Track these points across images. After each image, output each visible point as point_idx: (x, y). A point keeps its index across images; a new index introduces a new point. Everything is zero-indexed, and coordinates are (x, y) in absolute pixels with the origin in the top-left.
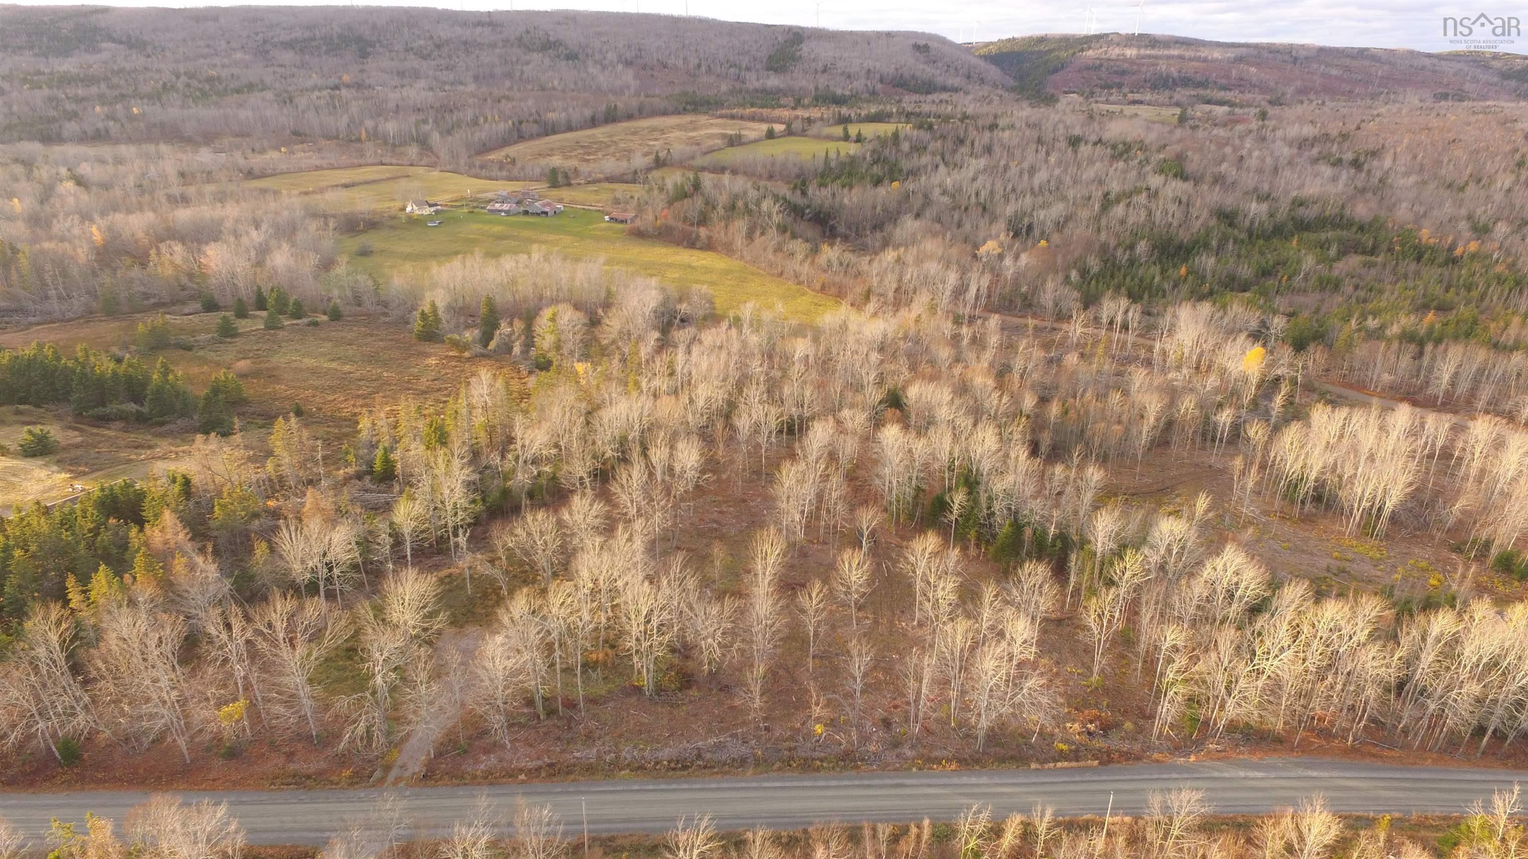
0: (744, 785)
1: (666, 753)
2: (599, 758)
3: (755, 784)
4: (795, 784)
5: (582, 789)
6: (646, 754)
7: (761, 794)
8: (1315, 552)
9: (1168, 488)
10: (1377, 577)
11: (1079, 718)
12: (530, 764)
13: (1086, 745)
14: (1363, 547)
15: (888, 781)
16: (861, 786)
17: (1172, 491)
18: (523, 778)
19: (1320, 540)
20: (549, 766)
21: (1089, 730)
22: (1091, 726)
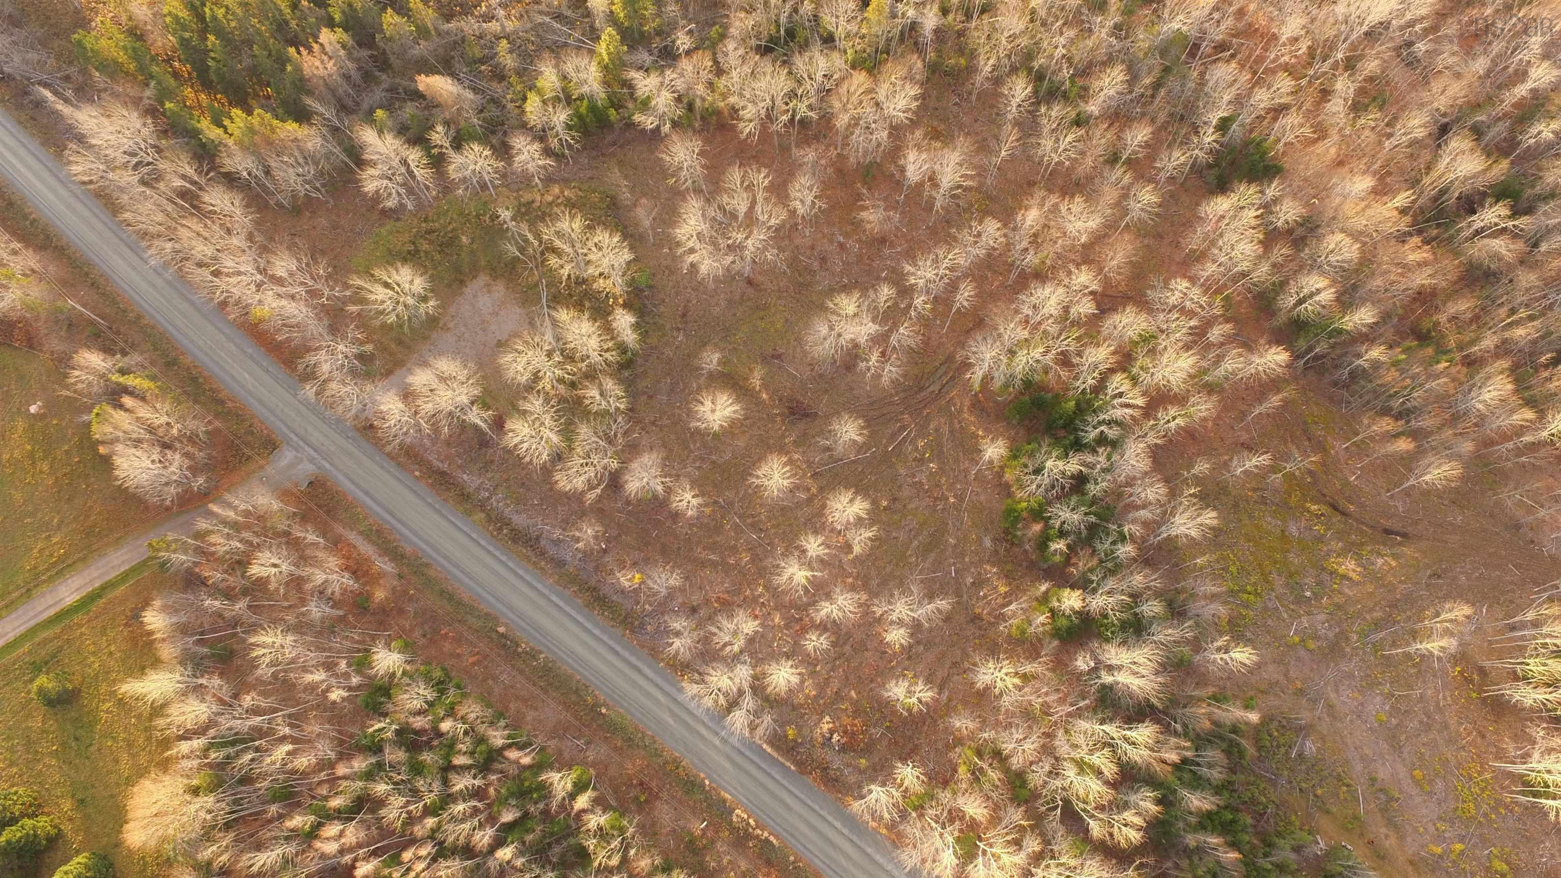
0: (539, 586)
1: (520, 520)
2: (478, 489)
3: (546, 592)
4: (573, 613)
5: (444, 512)
6: (507, 511)
7: (542, 602)
8: (1406, 750)
9: (1404, 535)
10: (1416, 830)
11: (846, 720)
12: (437, 463)
13: (814, 746)
14: (1483, 790)
15: (633, 659)
16: (611, 649)
17: (1400, 544)
18: (417, 473)
19: (1450, 741)
20: (443, 474)
21: (831, 738)
22: (836, 737)
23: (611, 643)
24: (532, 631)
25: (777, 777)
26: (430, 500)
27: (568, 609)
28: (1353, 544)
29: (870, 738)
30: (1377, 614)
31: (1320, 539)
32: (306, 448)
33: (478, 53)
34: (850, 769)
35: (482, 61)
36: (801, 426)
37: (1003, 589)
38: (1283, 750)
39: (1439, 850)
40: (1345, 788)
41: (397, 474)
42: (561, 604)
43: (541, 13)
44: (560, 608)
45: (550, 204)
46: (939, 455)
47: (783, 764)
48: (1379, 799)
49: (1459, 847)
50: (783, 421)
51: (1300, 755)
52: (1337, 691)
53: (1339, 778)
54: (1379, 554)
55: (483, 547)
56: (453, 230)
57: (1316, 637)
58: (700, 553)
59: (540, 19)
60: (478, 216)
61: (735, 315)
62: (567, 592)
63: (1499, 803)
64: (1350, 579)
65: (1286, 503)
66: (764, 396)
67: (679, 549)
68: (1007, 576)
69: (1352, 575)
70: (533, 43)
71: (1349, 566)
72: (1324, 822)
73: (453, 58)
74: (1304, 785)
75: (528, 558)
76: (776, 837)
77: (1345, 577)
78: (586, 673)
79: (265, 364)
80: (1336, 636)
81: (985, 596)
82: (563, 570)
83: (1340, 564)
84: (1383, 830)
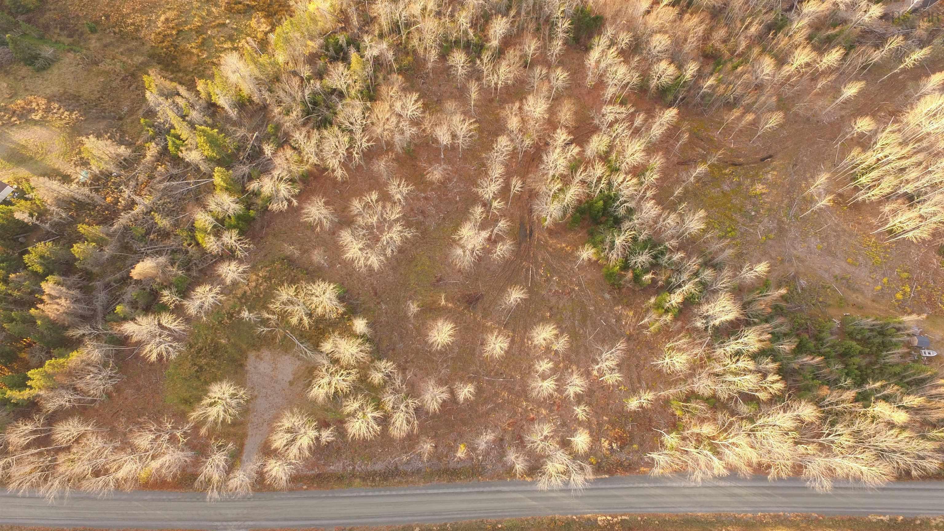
0: (418, 492)
1: (379, 466)
2: (344, 469)
3: (424, 492)
4: (447, 491)
5: (337, 495)
6: (369, 467)
8: (838, 254)
9: (770, 157)
10: (865, 285)
11: (611, 434)
12: (309, 473)
13: (607, 458)
14: (876, 247)
15: (493, 489)
16: (478, 492)
17: (771, 161)
18: (305, 487)
19: (851, 235)
20: (318, 476)
21: (612, 448)
22: (614, 445)
23: (476, 490)
24: (433, 517)
25: (603, 486)
26: (324, 495)
27: (441, 491)
28: (753, 176)
29: (629, 432)
30: (786, 202)
31: (739, 184)
32: (230, 523)
33: (141, 231)
34: (631, 454)
35: (148, 233)
36: (479, 306)
37: (631, 314)
38: (795, 293)
39: (879, 287)
40: (828, 290)
41: (294, 496)
42: (436, 491)
43: (160, 182)
44: (437, 494)
45: (255, 287)
46: (554, 271)
47: (602, 479)
48: (843, 284)
49: (885, 280)
50: (469, 311)
51: (802, 289)
52: (795, 249)
53: (823, 287)
54: (767, 173)
55: (372, 496)
56: (212, 340)
57: (771, 231)
58: (482, 409)
59: (162, 186)
60: (220, 322)
61: (401, 274)
62: (434, 483)
63: (885, 248)
64: (764, 194)
65: (715, 177)
66: (450, 305)
67: (470, 415)
68: (628, 305)
69: (764, 191)
70: (169, 202)
71: (759, 188)
72: (831, 311)
73: (128, 243)
74: (813, 302)
75: (400, 482)
76: (625, 515)
77: (762, 194)
78: (476, 515)
79: (164, 497)
80: (778, 224)
81: (626, 323)
82: (422, 474)
83: (755, 189)
84: (854, 296)
